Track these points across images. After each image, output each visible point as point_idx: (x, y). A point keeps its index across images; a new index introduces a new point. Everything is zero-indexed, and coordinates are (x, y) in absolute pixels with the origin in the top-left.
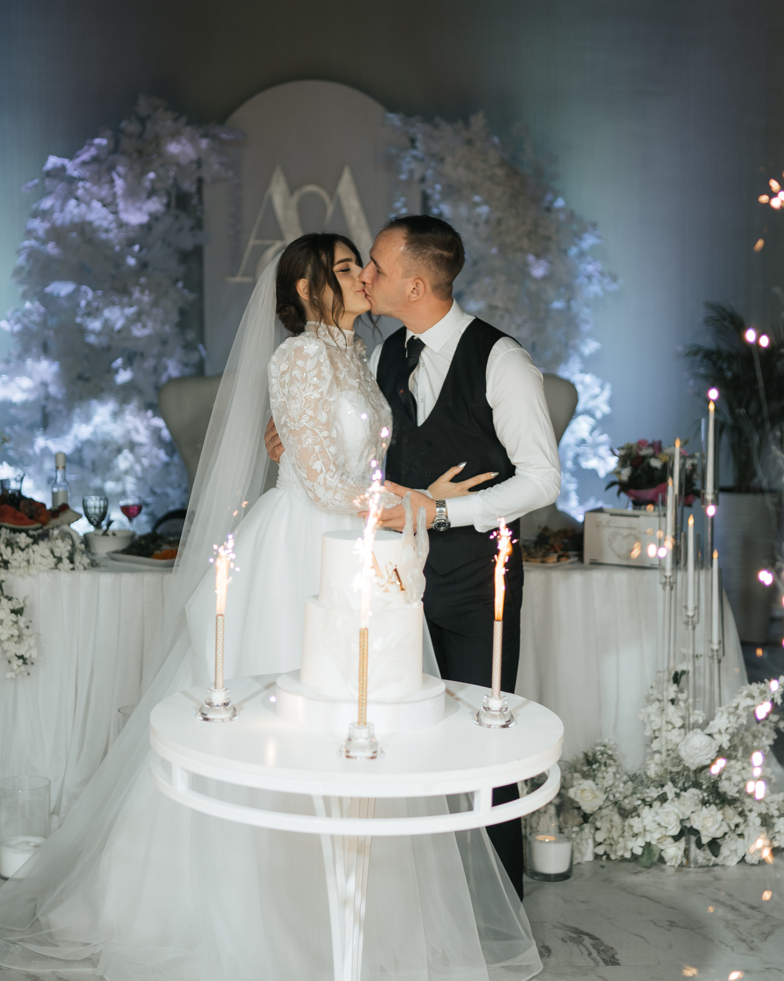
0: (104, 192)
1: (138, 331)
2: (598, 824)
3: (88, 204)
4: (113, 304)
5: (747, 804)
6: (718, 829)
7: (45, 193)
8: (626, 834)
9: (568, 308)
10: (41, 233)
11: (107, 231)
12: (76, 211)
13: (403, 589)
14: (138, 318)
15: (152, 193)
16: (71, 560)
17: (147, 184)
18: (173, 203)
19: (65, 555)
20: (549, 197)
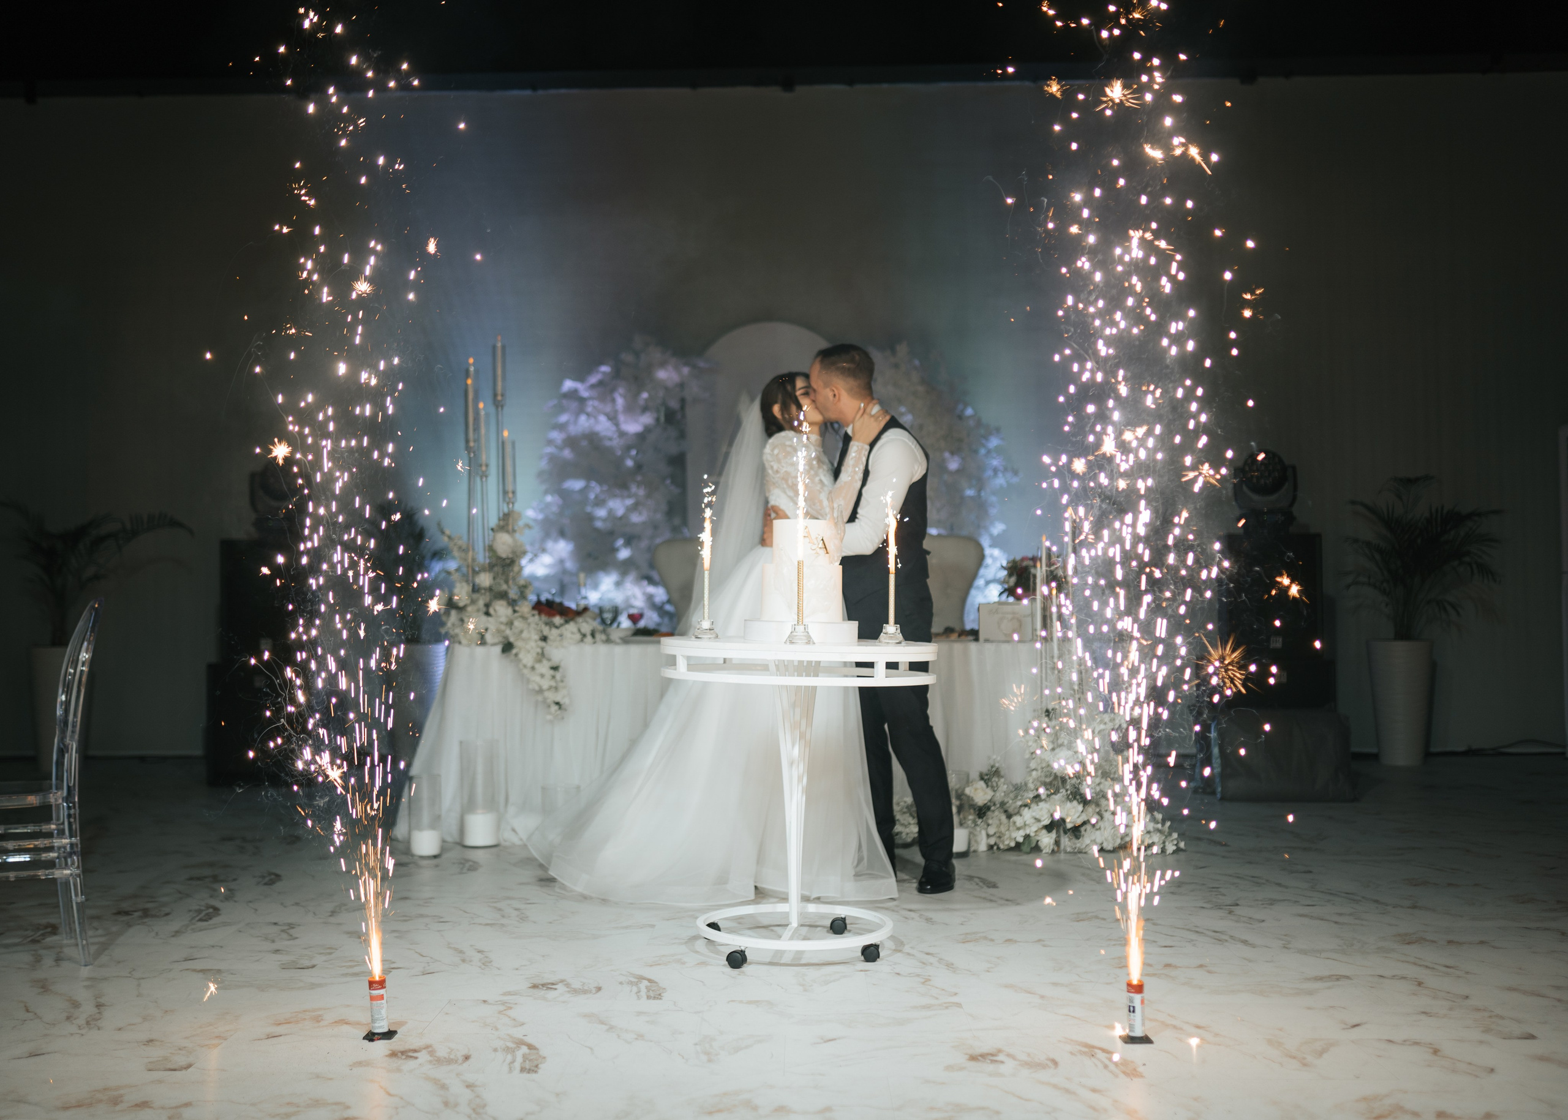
0: (608, 408)
1: (636, 518)
2: (990, 822)
3: (595, 418)
4: (615, 496)
5: (1103, 806)
6: (1078, 817)
7: (561, 409)
8: (1011, 828)
9: (979, 496)
10: (559, 442)
11: (610, 439)
12: (587, 424)
13: (827, 553)
14: (635, 507)
15: (645, 409)
16: (593, 635)
17: (641, 402)
18: (662, 419)
19: (588, 633)
20: (960, 407)
